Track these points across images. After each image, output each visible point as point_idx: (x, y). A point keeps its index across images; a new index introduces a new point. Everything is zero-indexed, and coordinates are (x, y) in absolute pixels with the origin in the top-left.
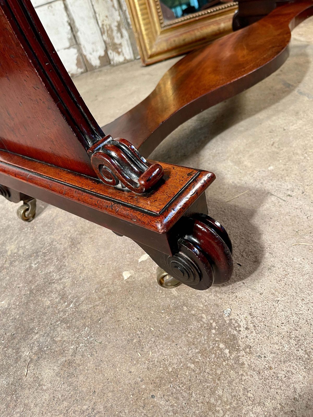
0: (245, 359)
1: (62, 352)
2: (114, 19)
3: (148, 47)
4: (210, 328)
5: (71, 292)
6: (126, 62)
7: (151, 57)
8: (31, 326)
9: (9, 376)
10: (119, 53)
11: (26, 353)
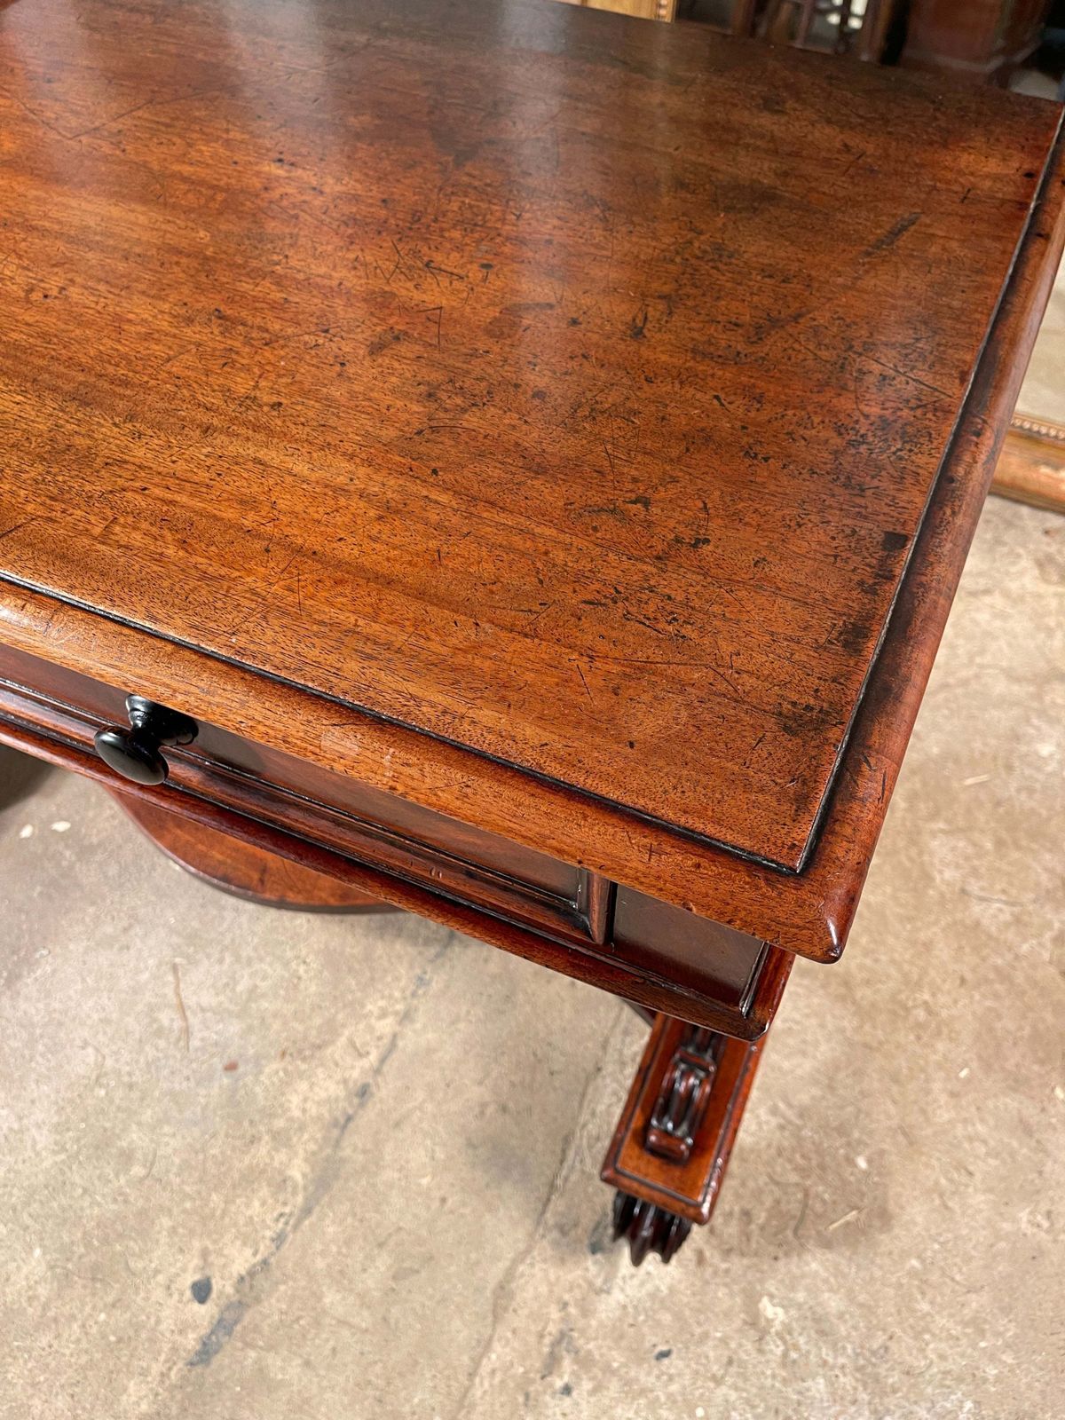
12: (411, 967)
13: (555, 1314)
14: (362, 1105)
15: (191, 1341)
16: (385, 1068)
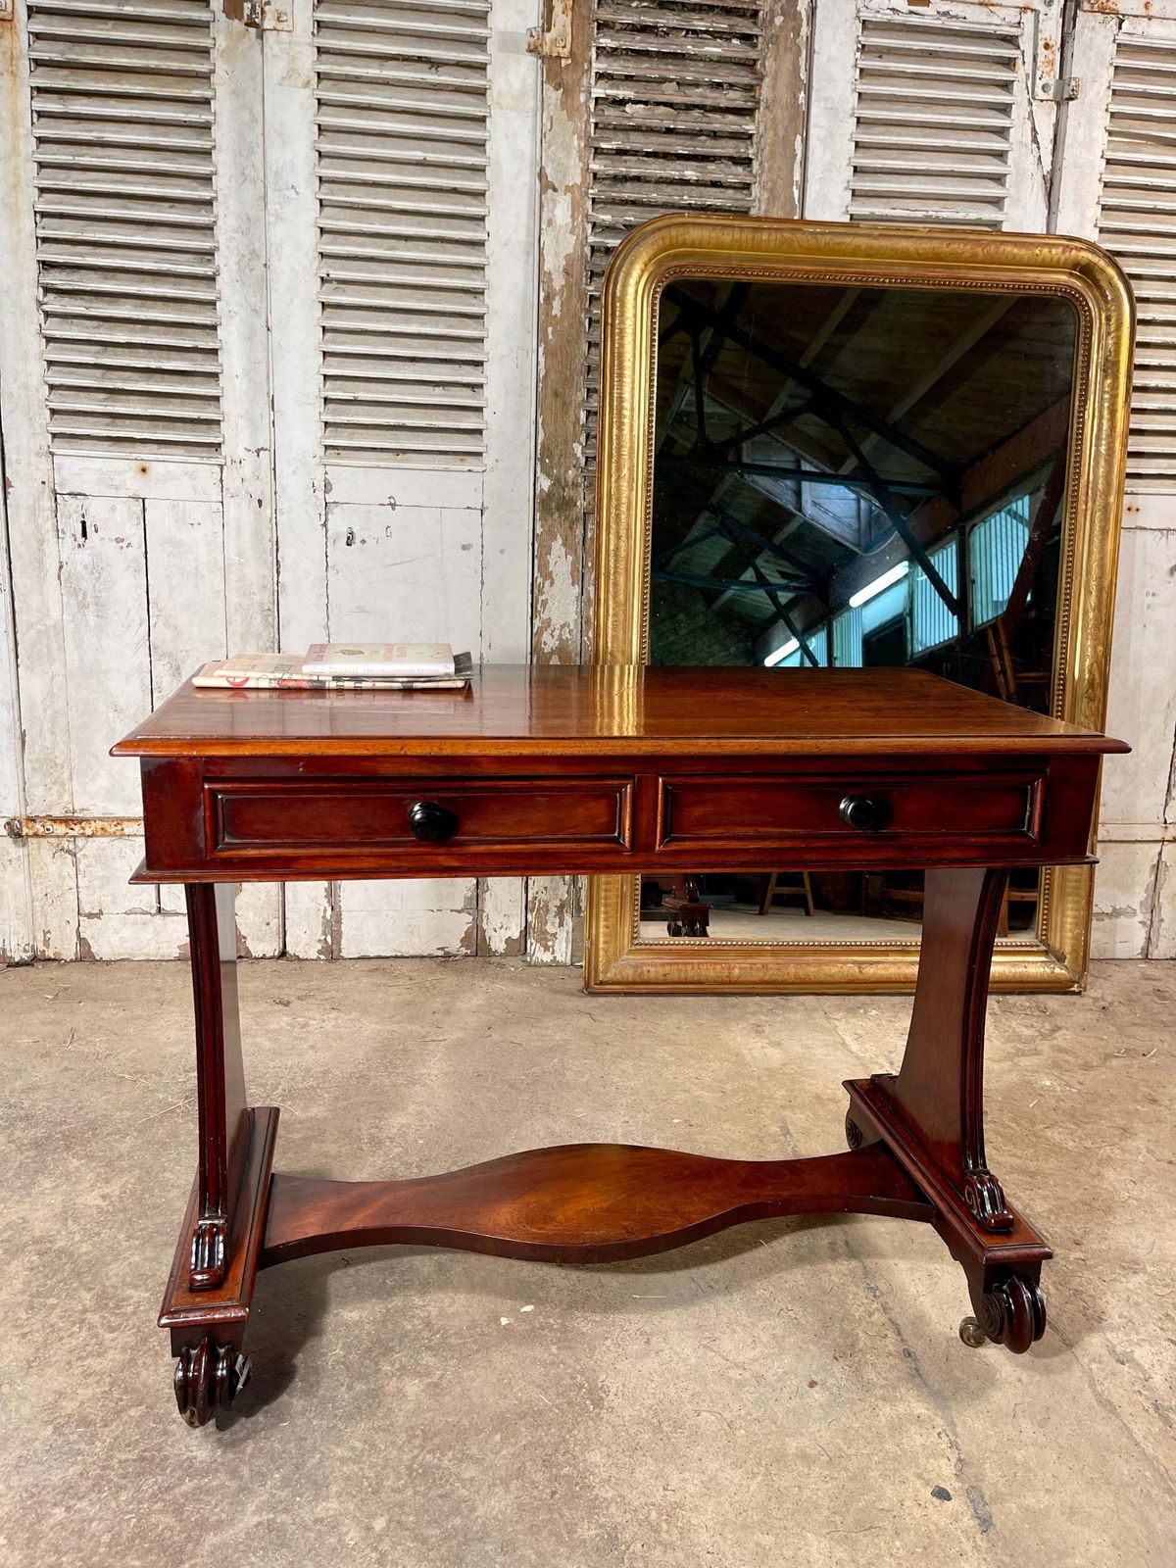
0: (605, 1415)
1: (428, 1374)
2: (557, 895)
3: (601, 968)
4: (581, 1387)
5: (437, 1323)
6: (555, 964)
7: (601, 983)
8: (391, 1344)
9: (368, 1382)
10: (546, 948)
11: (387, 1368)
12: (857, 1286)
13: (1141, 1399)
14: (915, 1360)
15: (968, 1522)
16: (905, 1337)
